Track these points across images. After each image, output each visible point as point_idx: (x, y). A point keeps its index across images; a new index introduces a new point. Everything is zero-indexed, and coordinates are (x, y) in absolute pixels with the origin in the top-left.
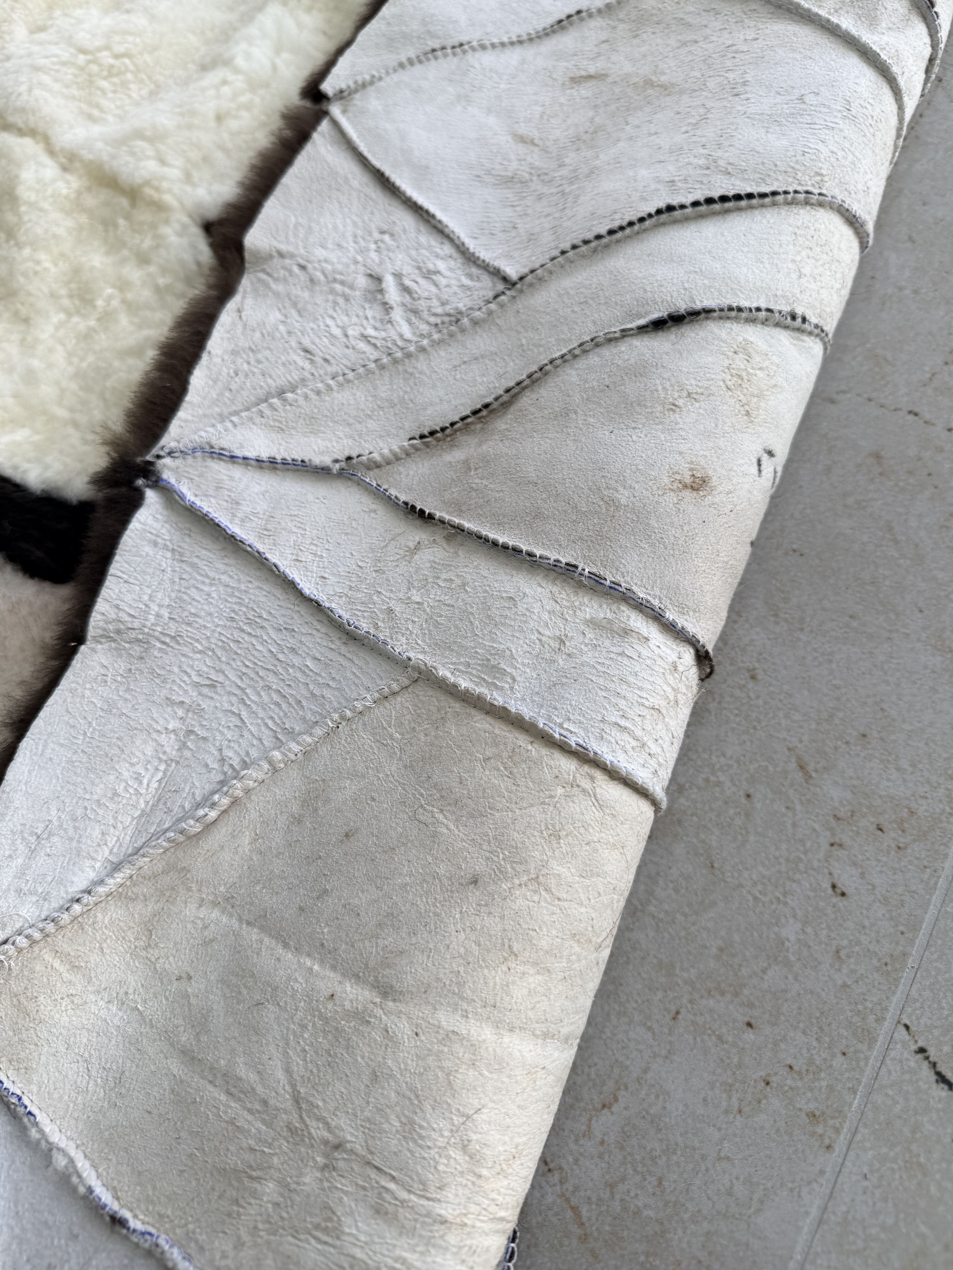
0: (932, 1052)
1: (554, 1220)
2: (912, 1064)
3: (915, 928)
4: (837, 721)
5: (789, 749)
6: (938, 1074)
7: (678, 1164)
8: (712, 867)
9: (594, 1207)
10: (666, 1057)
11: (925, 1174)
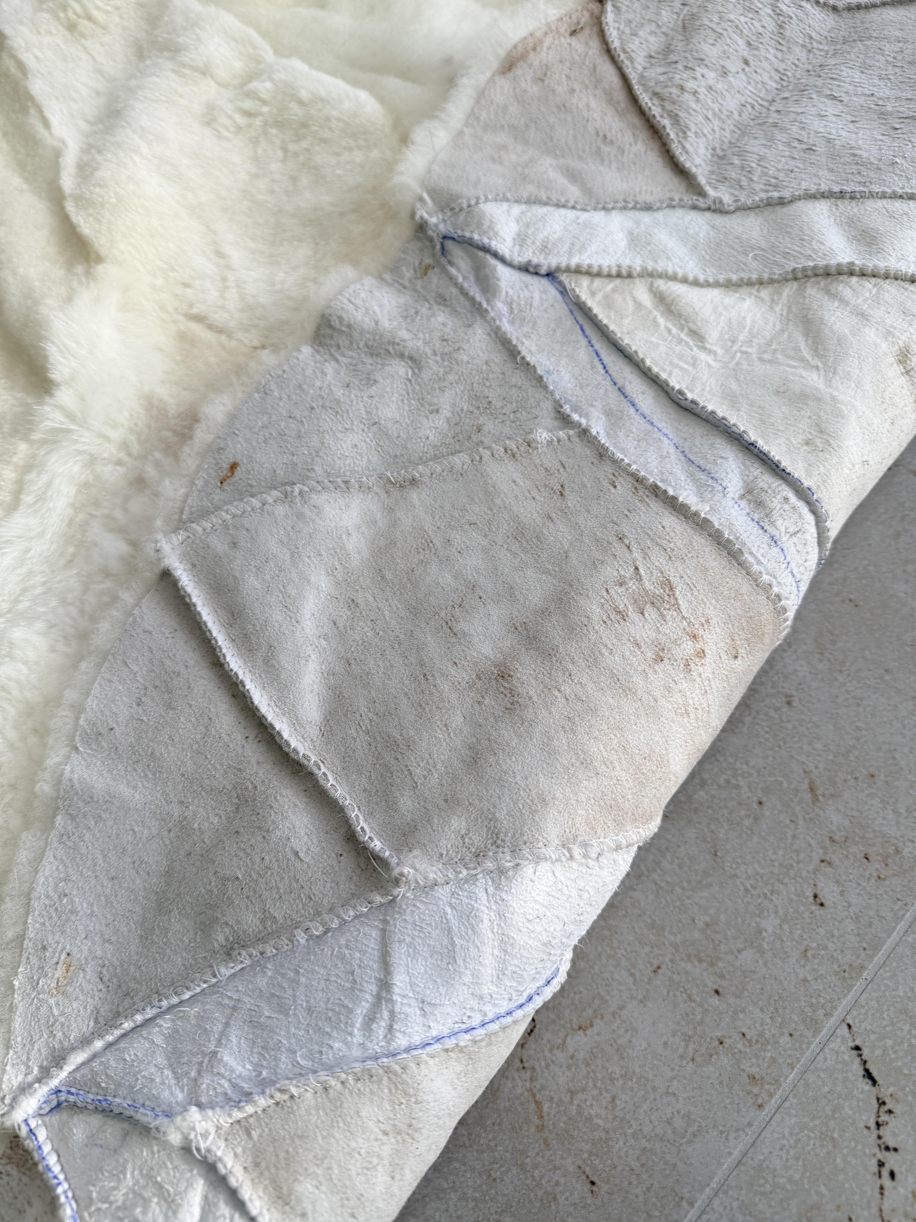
0: (866, 1052)
1: (520, 1108)
2: (846, 1057)
3: (877, 948)
4: (852, 758)
5: (805, 772)
6: (867, 1070)
7: (631, 1089)
8: (716, 855)
9: (554, 1105)
10: (641, 1001)
11: (835, 1147)
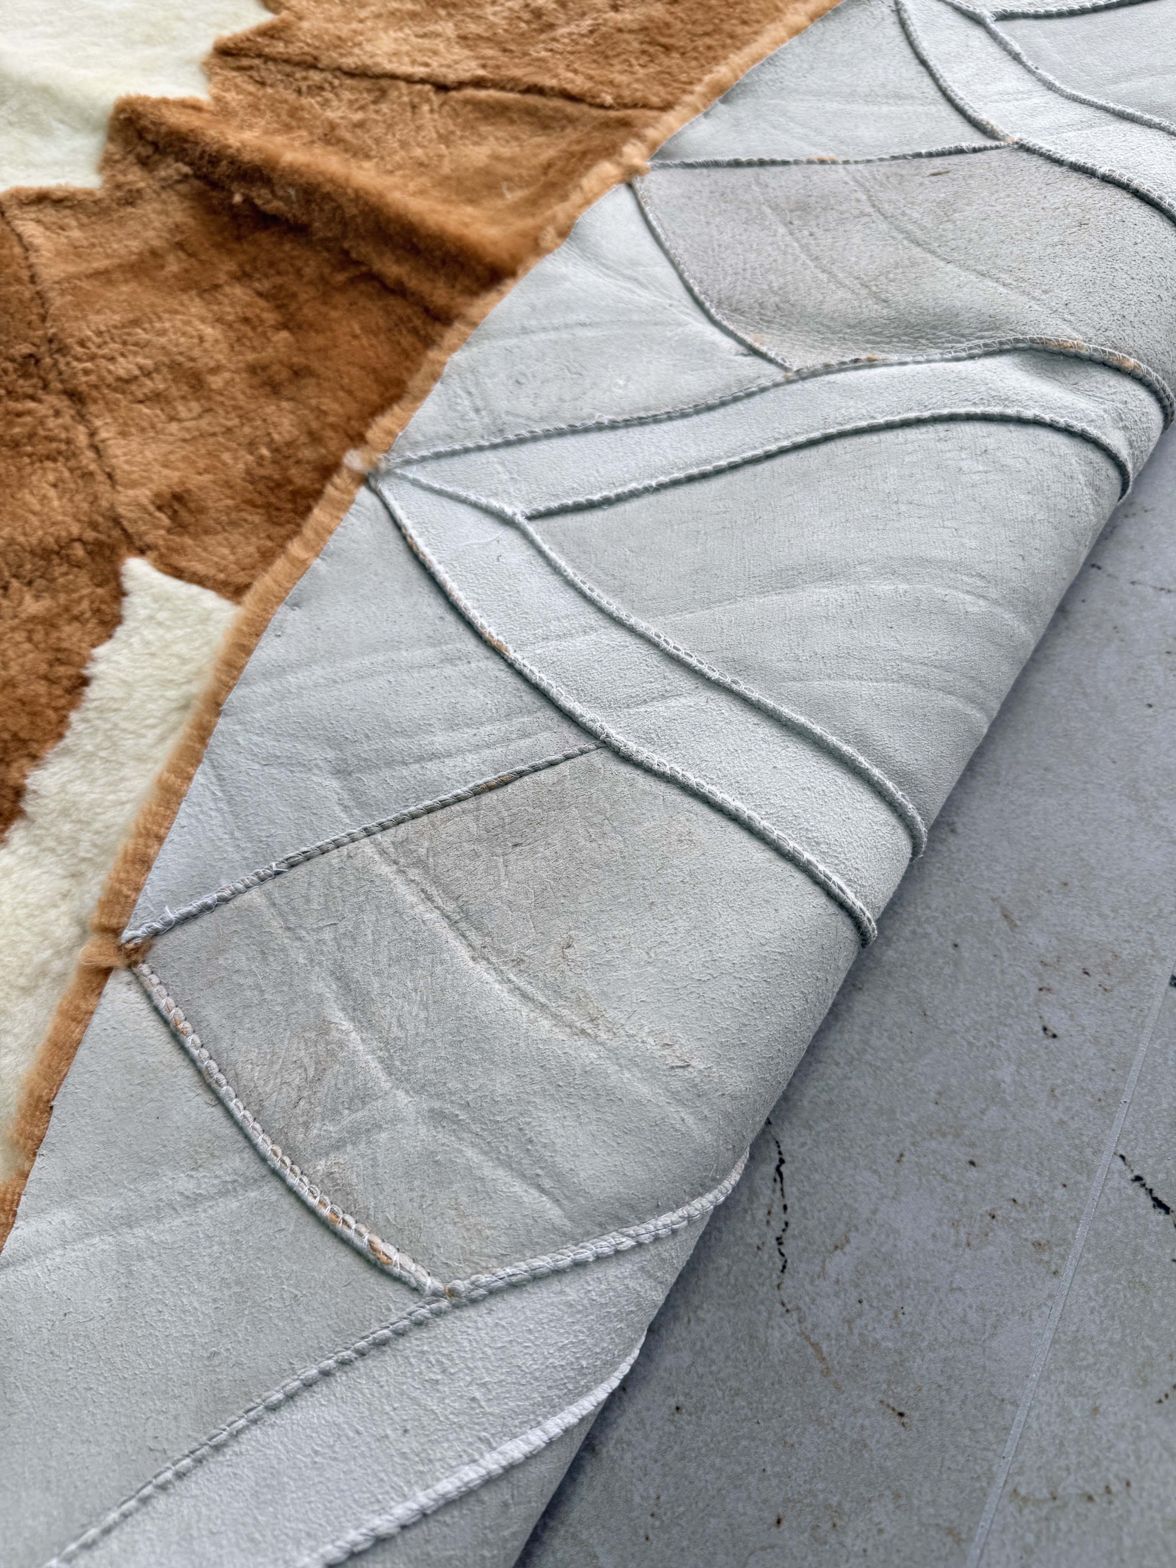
0: (1148, 1180)
1: (796, 1357)
2: (1130, 1192)
3: (1126, 1066)
4: (1038, 871)
5: (993, 900)
6: (1155, 1199)
7: (912, 1297)
8: (925, 1015)
9: (833, 1342)
10: (894, 1198)
11: (1147, 1292)
